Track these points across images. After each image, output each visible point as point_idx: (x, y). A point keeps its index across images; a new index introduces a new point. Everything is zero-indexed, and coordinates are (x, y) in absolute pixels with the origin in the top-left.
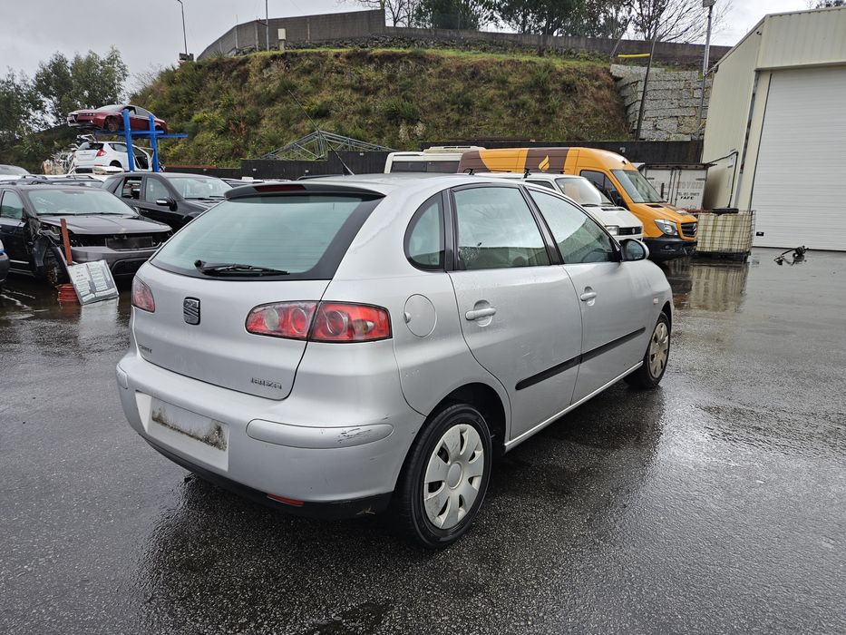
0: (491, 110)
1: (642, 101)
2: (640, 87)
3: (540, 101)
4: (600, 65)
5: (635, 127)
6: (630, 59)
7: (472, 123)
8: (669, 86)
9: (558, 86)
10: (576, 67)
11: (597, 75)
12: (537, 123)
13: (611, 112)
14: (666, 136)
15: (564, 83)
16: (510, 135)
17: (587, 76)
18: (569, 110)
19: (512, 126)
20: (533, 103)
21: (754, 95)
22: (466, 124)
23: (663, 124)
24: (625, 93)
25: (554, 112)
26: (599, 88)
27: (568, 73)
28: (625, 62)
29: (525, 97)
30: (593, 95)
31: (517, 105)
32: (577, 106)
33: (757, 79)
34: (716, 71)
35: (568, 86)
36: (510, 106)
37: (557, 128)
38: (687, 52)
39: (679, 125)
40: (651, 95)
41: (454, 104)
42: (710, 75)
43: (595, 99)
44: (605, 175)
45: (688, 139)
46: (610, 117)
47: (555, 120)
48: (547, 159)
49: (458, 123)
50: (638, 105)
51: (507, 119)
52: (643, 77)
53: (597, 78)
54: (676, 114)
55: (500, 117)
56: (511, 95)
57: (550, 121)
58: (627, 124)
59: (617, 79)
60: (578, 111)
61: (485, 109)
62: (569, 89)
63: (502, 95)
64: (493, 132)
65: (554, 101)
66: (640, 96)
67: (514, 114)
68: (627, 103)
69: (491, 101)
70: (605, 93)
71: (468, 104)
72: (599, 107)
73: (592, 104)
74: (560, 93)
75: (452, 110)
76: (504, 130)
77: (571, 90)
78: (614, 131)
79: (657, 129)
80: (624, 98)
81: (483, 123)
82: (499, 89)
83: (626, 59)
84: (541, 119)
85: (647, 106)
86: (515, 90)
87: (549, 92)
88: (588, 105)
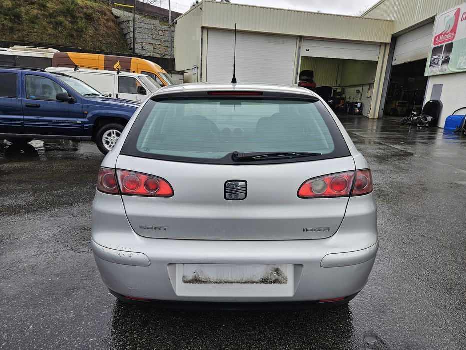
0: (36, 23)
1: (134, 32)
2: (131, 24)
3: (72, 23)
4: (105, 7)
5: (132, 47)
6: (121, 7)
7: (23, 31)
8: (146, 26)
9: (82, 15)
10: (91, 5)
11: (105, 13)
12: (72, 36)
13: (117, 36)
14: (149, 54)
15: (86, 14)
16: (54, 42)
17: (99, 12)
18: (91, 31)
19: (55, 36)
20: (68, 23)
21: (202, 39)
22: (19, 31)
23: (147, 47)
24: (122, 26)
25: (82, 31)
26: (107, 20)
27: (87, 8)
28: (119, 8)
29: (61, 19)
30: (104, 24)
31: (57, 23)
32: (96, 30)
33: (202, 32)
34: (176, 23)
35: (89, 16)
36: (51, 23)
37: (86, 41)
38: (150, 9)
39: (154, 49)
40: (137, 30)
41: (7, 15)
42: (173, 25)
43: (106, 27)
44: (156, 75)
45: (159, 56)
46: (117, 39)
47: (84, 36)
48: (118, 63)
49: (12, 29)
50: (132, 35)
51: (50, 31)
52: (132, 19)
53: (105, 15)
54: (152, 43)
55: (45, 28)
56: (51, 16)
57: (81, 36)
58: (127, 45)
59: (117, 17)
60: (97, 33)
61: (33, 23)
62: (89, 18)
63: (43, 15)
64: (42, 39)
65: (81, 24)
66: (132, 30)
67: (55, 29)
68: (125, 33)
69: (36, 17)
70: (111, 24)
71: (18, 17)
72: (110, 32)
73: (105, 30)
74: (84, 20)
75: (6, 19)
76: (50, 38)
77: (90, 19)
78: (120, 47)
79: (143, 50)
80: (123, 29)
81: (33, 31)
82: (41, 10)
83: (119, 6)
84: (75, 35)
85: (137, 36)
86: (53, 13)
87: (77, 18)
88: (103, 30)
